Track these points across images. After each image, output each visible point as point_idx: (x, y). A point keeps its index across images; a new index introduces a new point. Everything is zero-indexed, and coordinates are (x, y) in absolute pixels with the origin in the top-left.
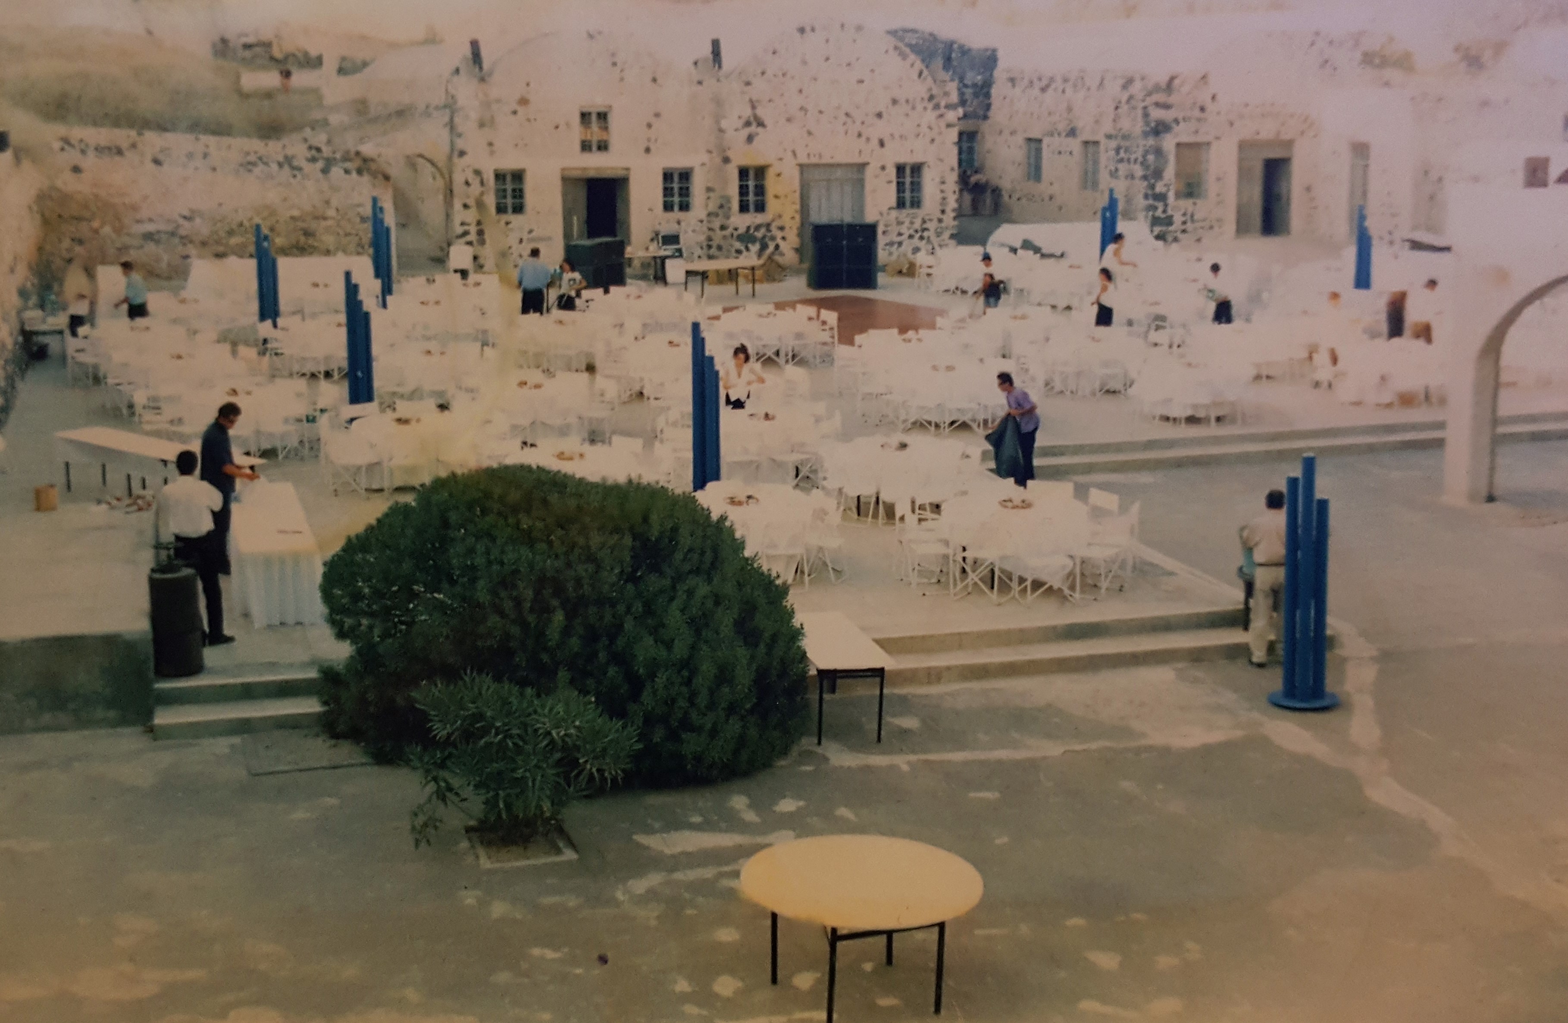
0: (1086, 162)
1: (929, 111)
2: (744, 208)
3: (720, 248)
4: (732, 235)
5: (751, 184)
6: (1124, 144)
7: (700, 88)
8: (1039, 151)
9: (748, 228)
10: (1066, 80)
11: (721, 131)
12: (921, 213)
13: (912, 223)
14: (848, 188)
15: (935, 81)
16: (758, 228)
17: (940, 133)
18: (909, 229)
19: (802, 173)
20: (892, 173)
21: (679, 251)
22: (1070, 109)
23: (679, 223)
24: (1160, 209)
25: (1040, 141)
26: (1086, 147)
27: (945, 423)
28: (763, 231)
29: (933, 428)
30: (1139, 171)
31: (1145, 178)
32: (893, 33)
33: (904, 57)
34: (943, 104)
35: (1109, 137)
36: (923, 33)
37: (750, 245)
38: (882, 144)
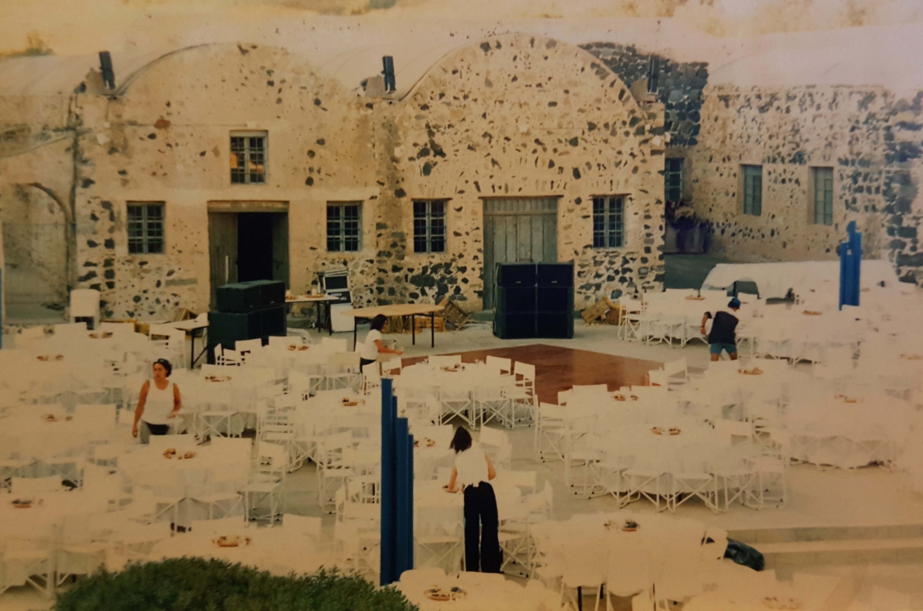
0: (816, 191)
1: (631, 136)
2: (420, 247)
3: (392, 291)
4: (406, 276)
5: (428, 219)
6: (862, 170)
7: (370, 111)
8: (758, 179)
9: (425, 269)
10: (790, 98)
11: (395, 160)
12: (622, 251)
13: (612, 263)
14: (538, 224)
15: (638, 102)
16: (435, 269)
17: (644, 161)
18: (608, 270)
19: (485, 207)
20: (589, 206)
21: (346, 294)
22: (796, 131)
23: (345, 263)
24: (909, 245)
25: (760, 167)
26: (816, 173)
27: (671, 496)
28: (442, 271)
29: (657, 503)
30: (881, 202)
31: (889, 209)
32: (587, 47)
33: (602, 74)
34: (647, 127)
35: (845, 162)
36: (620, 47)
37: (427, 289)
38: (577, 174)
